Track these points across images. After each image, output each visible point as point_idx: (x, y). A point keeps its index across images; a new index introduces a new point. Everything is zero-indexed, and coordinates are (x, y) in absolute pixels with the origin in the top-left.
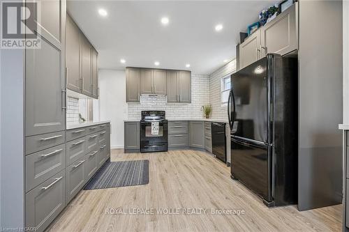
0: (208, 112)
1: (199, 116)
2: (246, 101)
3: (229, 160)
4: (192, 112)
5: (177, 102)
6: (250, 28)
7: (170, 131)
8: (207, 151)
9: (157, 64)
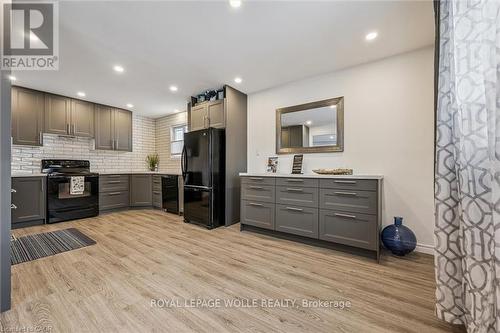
0: (153, 163)
1: (142, 168)
2: (195, 153)
3: (181, 209)
4: (131, 163)
5: (112, 149)
6: (199, 96)
7: (102, 188)
8: (155, 208)
9: (81, 95)
